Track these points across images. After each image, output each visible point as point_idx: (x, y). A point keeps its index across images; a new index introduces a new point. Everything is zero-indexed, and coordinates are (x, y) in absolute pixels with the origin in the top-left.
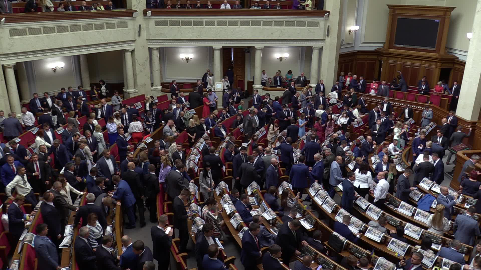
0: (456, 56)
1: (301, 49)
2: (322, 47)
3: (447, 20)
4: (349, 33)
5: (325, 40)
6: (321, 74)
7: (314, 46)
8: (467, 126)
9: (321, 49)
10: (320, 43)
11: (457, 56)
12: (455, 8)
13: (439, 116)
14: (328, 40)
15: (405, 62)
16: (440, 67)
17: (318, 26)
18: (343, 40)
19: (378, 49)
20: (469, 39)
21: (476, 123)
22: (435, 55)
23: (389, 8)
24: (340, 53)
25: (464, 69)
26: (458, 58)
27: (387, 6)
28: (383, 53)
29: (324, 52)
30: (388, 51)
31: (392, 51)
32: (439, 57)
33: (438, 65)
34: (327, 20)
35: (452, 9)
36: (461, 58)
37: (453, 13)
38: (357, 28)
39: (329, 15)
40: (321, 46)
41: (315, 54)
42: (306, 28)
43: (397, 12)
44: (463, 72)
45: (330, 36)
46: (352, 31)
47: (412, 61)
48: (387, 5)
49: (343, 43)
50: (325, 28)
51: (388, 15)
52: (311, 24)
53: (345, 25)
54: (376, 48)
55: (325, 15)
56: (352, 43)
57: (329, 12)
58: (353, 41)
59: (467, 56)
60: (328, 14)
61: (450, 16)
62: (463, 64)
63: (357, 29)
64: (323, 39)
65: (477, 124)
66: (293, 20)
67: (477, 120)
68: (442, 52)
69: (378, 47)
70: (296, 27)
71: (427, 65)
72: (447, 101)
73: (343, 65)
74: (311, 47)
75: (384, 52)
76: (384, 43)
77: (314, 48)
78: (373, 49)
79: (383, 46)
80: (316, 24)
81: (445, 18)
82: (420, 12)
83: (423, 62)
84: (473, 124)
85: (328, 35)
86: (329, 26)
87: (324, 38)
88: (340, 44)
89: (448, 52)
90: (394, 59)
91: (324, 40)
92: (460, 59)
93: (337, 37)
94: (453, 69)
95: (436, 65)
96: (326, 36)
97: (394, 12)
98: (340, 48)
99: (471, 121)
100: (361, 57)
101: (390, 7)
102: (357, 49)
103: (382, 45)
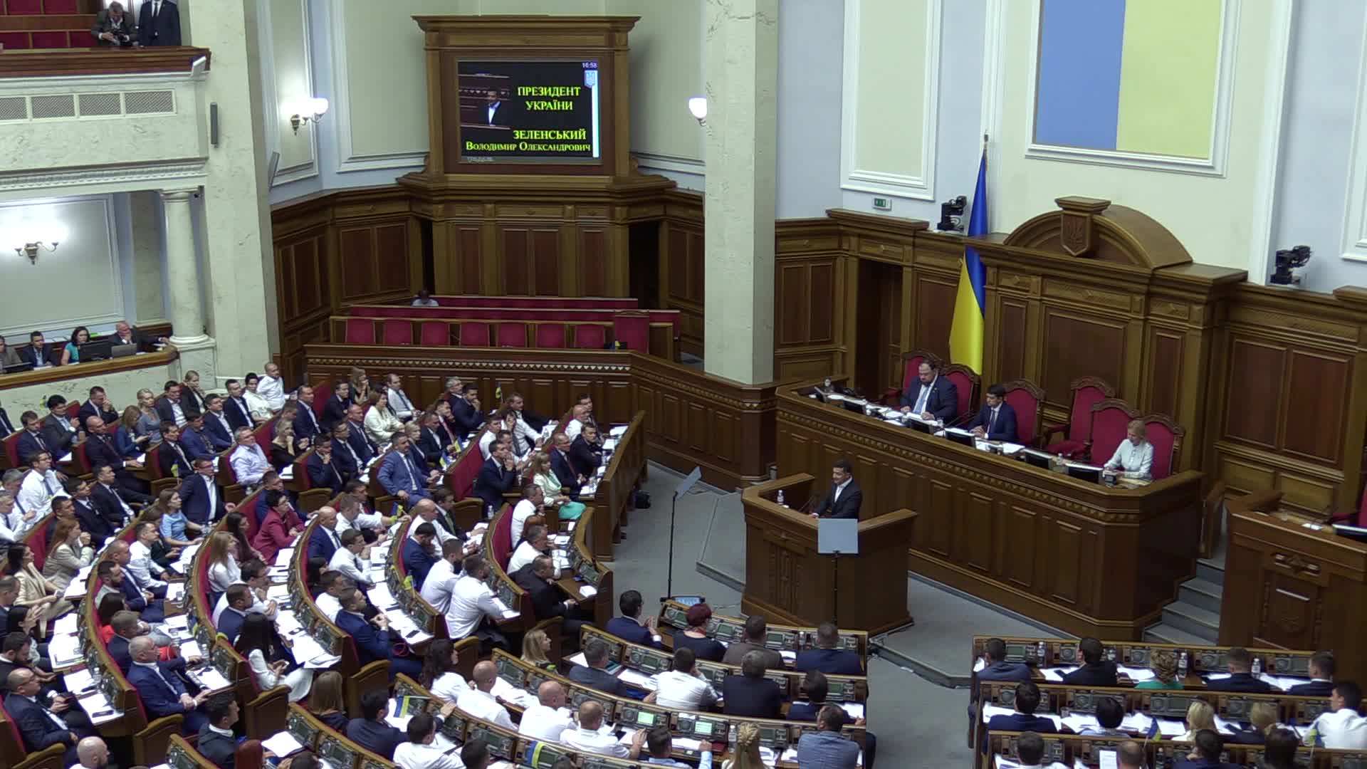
0: (667, 179)
1: (111, 201)
2: (201, 188)
3: (619, 60)
4: (295, 129)
5: (207, 159)
6: (215, 295)
7: (167, 187)
8: (748, 405)
9: (196, 197)
10: (190, 173)
11: (672, 177)
12: (638, 18)
13: (655, 387)
14: (218, 159)
15: (508, 214)
16: (624, 219)
17: (170, 109)
18: (276, 155)
19: (404, 177)
20: (700, 120)
21: (774, 389)
22: (602, 181)
23: (422, 28)
24: (271, 206)
25: (702, 221)
26: (673, 184)
27: (416, 22)
28: (425, 190)
29: (211, 206)
30: (446, 180)
31: (457, 179)
32: (617, 187)
33: (618, 215)
34: (198, 82)
35: (630, 22)
36: (684, 184)
37: (633, 35)
38: (321, 105)
39: (207, 65)
40: (193, 185)
41: (176, 219)
42: (124, 117)
43: (454, 41)
44: (703, 231)
45: (224, 143)
46: (306, 119)
47: (532, 209)
48: (415, 18)
49: (280, 167)
50: (200, 116)
51: (425, 52)
52: (138, 103)
53: (275, 98)
54: (400, 174)
55: (195, 64)
56: (309, 166)
57: (205, 52)
58: (313, 156)
59: (703, 175)
60: (203, 59)
61: (626, 45)
62: (695, 203)
63: (319, 113)
64: (198, 156)
65: (776, 393)
66: (64, 91)
67: (771, 380)
68: (623, 169)
69: (406, 172)
70: (83, 118)
71: (584, 216)
72: (670, 334)
73: (292, 247)
74: (154, 193)
75: (431, 186)
76: (427, 156)
77: (170, 196)
78: (389, 180)
79: (426, 167)
80: (162, 102)
81: (612, 55)
82: (529, 38)
83: (570, 207)
84: (766, 394)
85: (215, 141)
86: (214, 108)
87: (200, 151)
88: (269, 173)
89: (640, 167)
90: (470, 208)
91: (203, 160)
92: (679, 186)
93: (251, 145)
94: (665, 223)
95: (612, 215)
96: (211, 146)
97: (442, 41)
98: (272, 188)
99: (754, 386)
100: (351, 211)
101: (429, 24)
102: (332, 183)
103: (418, 161)
